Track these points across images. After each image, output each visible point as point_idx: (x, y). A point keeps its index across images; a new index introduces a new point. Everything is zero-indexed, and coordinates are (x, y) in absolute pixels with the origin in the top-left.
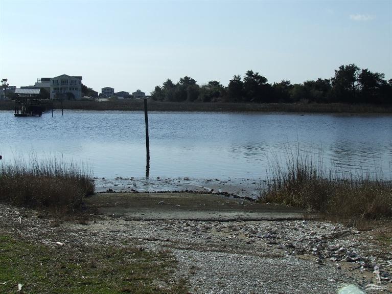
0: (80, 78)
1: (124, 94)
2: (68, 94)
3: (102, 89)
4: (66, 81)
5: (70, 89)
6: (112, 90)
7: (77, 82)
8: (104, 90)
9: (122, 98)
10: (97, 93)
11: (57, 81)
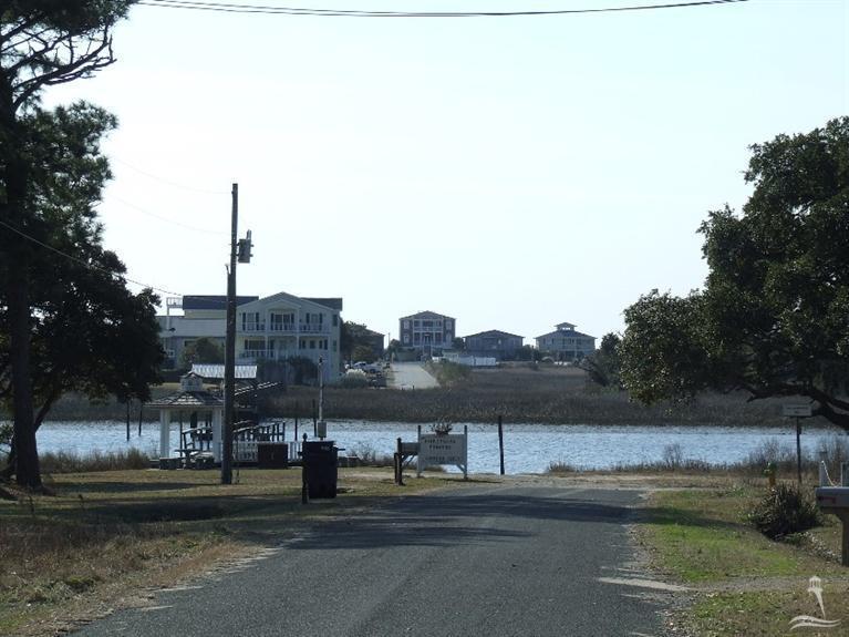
0: (336, 304)
1: (498, 344)
2: (294, 361)
3: (402, 321)
4: (289, 318)
5: (303, 344)
6: (448, 324)
7: (328, 320)
8: (410, 325)
9: (492, 361)
10: (380, 338)
11: (257, 314)
